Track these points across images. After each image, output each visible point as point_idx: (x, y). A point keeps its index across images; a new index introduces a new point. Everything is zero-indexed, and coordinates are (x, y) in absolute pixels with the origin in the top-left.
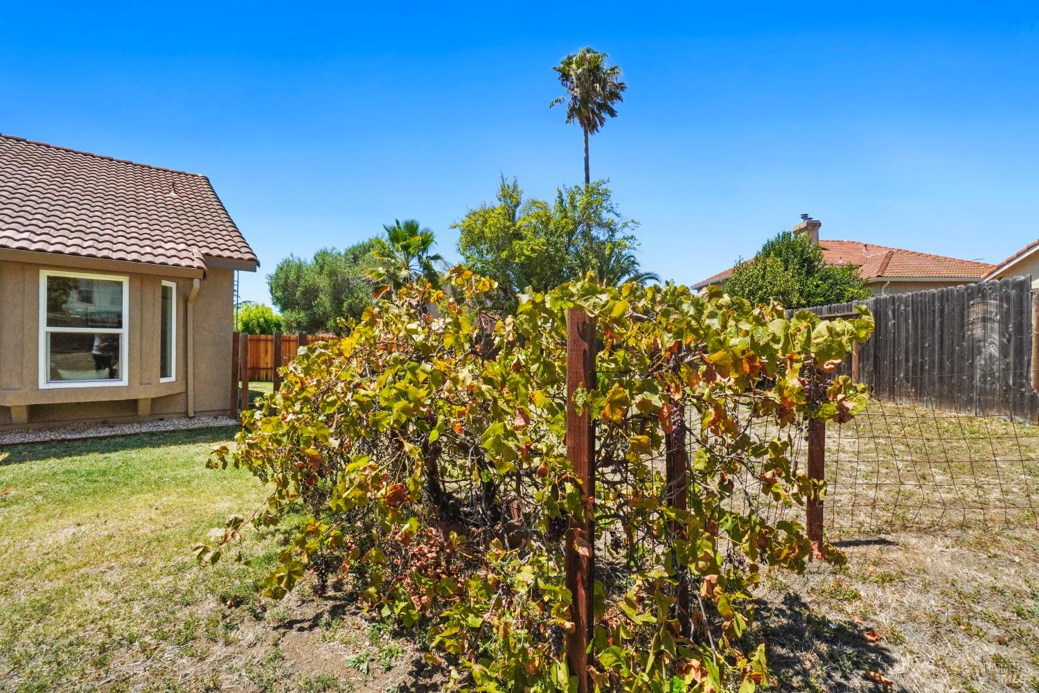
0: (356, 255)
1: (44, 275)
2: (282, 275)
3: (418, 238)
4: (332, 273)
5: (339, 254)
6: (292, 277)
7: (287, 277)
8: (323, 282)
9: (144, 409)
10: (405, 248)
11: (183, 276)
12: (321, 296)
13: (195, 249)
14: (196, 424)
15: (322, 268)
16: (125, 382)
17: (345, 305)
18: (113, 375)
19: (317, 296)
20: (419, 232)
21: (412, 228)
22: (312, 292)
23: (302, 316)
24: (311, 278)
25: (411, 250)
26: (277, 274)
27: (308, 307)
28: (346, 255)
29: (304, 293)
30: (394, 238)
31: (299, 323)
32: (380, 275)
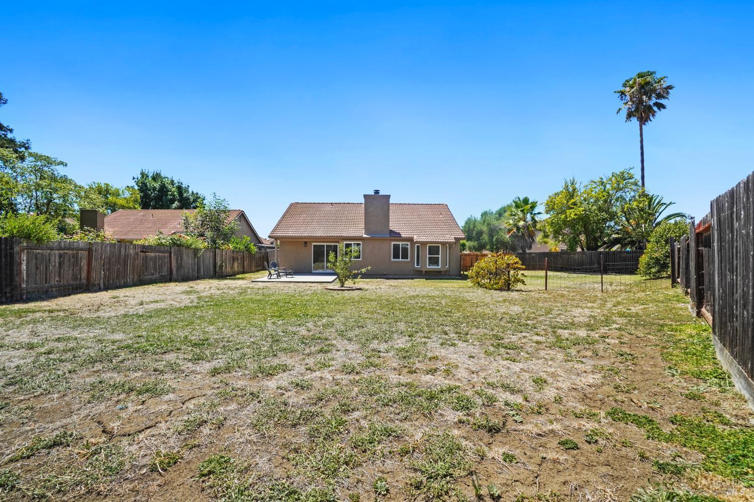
0: (500, 214)
1: (428, 245)
2: (467, 226)
3: (529, 206)
4: (489, 225)
5: (492, 213)
6: (472, 227)
7: (469, 227)
8: (485, 228)
9: (443, 273)
10: (522, 211)
11: (450, 244)
12: (484, 235)
13: (452, 236)
14: (452, 277)
15: (484, 222)
16: (440, 267)
17: (494, 239)
18: (438, 265)
19: (482, 235)
20: (530, 202)
21: (526, 201)
22: (480, 233)
23: (476, 244)
24: (479, 227)
25: (525, 211)
26: (465, 226)
27: (478, 239)
28: (496, 214)
29: (477, 234)
30: (517, 206)
31: (474, 247)
32: (510, 225)
